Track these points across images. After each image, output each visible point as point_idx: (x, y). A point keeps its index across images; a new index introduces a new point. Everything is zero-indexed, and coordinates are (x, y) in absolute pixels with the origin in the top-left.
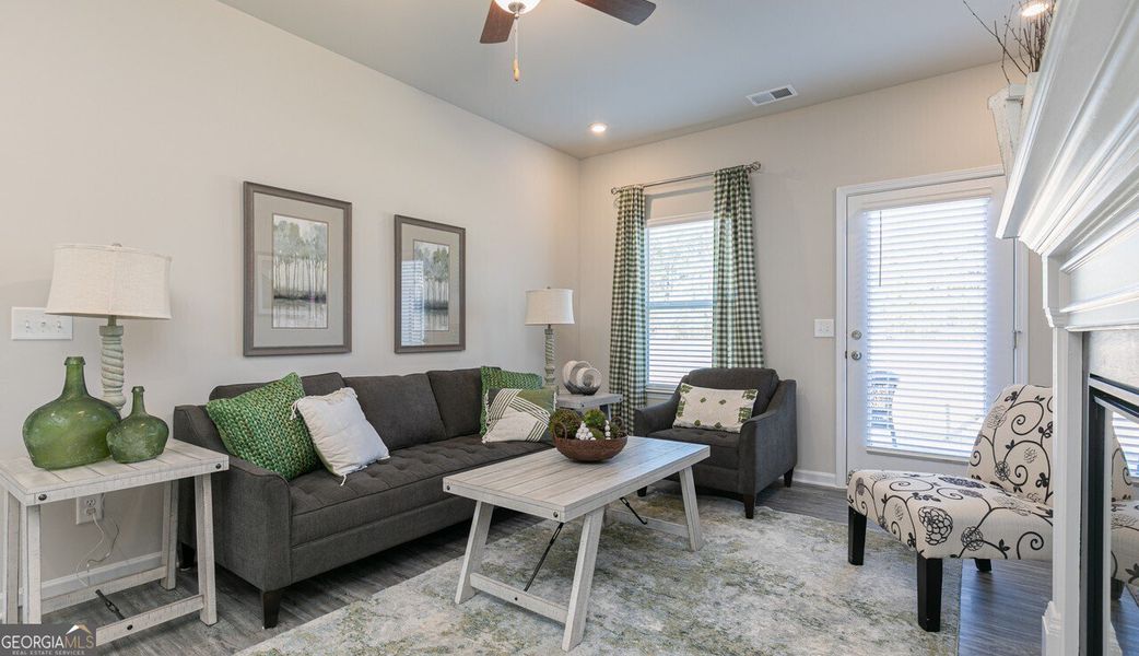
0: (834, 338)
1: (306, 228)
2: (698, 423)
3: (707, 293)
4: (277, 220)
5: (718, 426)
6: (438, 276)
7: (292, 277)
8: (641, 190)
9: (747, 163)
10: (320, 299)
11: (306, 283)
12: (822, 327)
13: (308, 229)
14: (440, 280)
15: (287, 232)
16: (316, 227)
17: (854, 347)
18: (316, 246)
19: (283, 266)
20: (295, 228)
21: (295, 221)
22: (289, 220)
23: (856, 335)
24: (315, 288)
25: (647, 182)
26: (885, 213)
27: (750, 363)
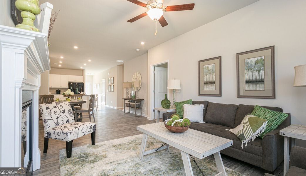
1: (210, 67)
4: (204, 66)
6: (258, 69)
7: (207, 79)
10: (214, 83)
11: (210, 80)
13: (211, 66)
14: (259, 71)
15: (206, 68)
16: (212, 66)
18: (213, 70)
19: (205, 76)
20: (208, 67)
21: (208, 66)
22: (206, 66)
24: (213, 80)
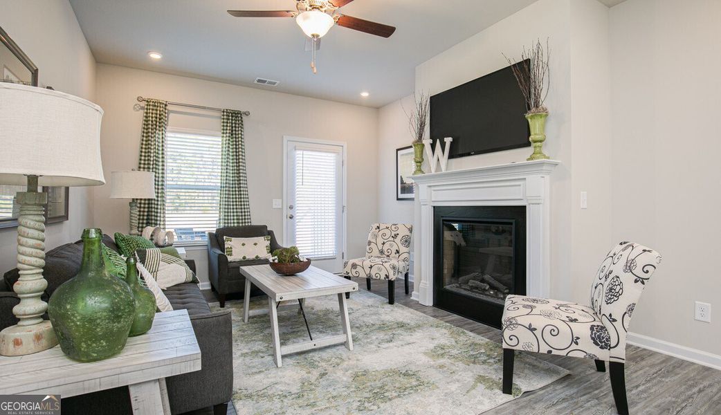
0: (282, 208)
2: (244, 258)
3: (217, 181)
5: (257, 257)
8: (166, 105)
9: (243, 110)
12: (277, 203)
17: (290, 212)
23: (291, 208)
25: (170, 100)
26: (305, 152)
27: (245, 223)
